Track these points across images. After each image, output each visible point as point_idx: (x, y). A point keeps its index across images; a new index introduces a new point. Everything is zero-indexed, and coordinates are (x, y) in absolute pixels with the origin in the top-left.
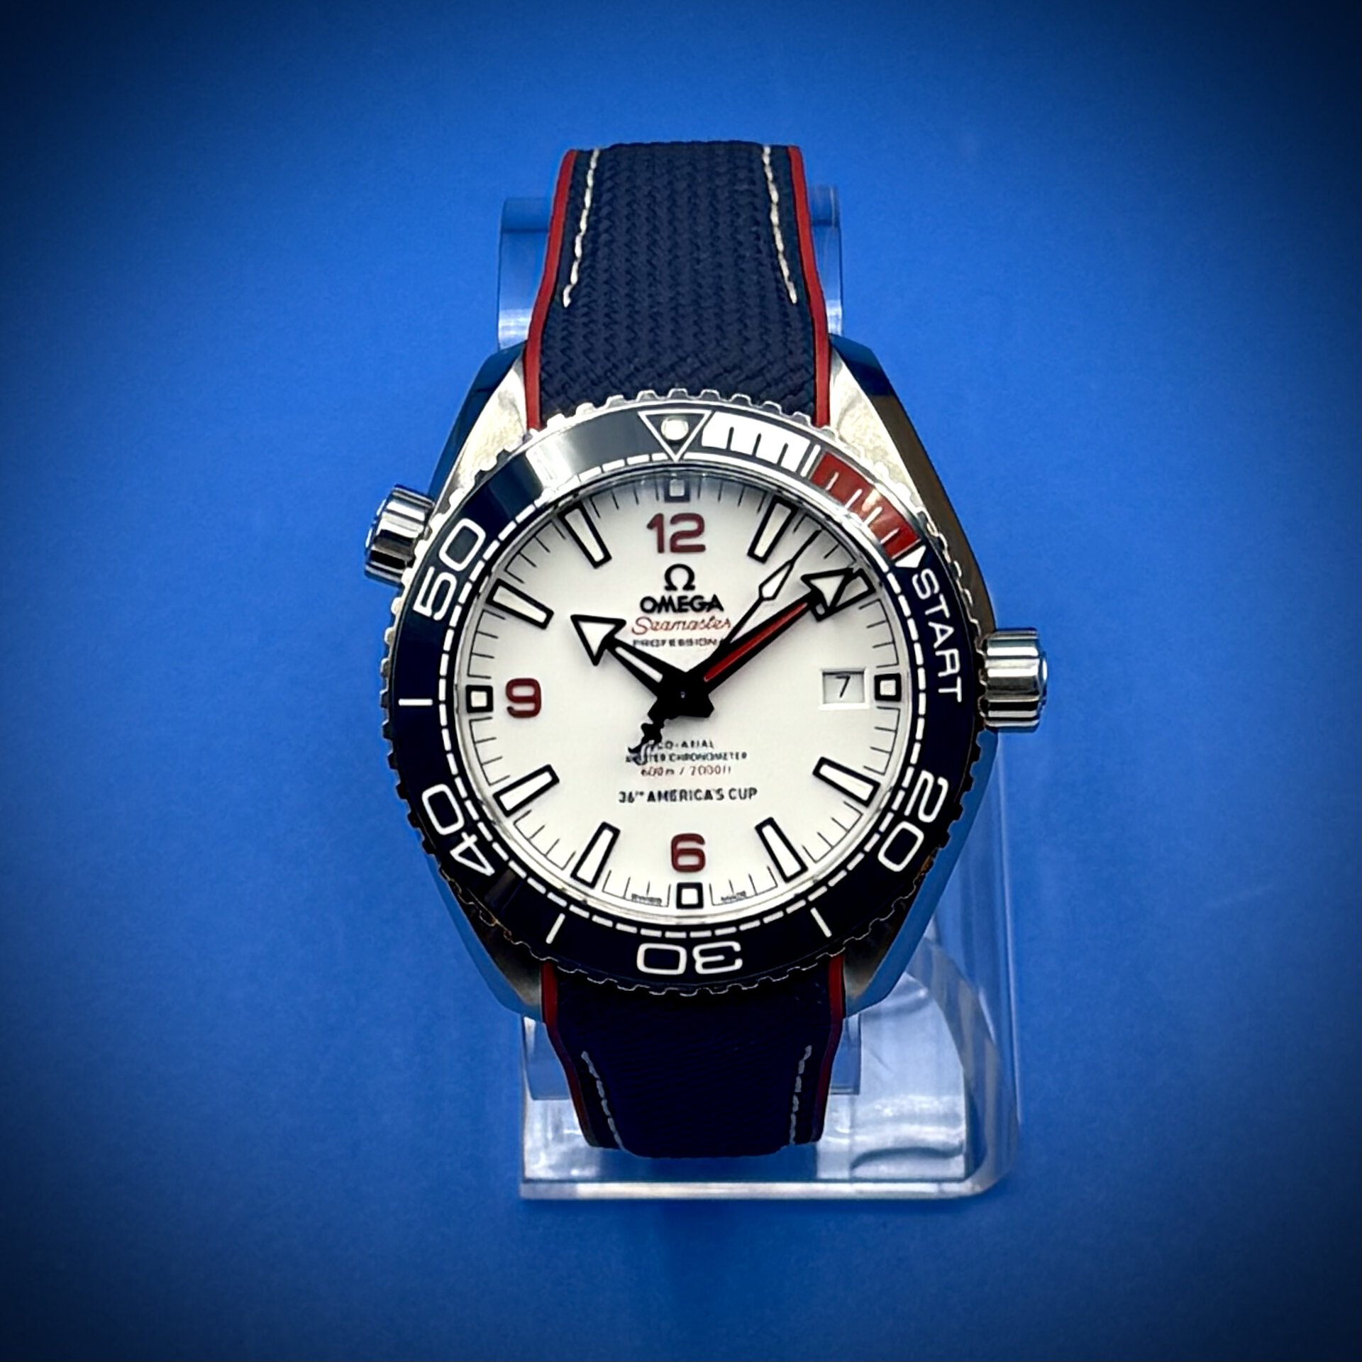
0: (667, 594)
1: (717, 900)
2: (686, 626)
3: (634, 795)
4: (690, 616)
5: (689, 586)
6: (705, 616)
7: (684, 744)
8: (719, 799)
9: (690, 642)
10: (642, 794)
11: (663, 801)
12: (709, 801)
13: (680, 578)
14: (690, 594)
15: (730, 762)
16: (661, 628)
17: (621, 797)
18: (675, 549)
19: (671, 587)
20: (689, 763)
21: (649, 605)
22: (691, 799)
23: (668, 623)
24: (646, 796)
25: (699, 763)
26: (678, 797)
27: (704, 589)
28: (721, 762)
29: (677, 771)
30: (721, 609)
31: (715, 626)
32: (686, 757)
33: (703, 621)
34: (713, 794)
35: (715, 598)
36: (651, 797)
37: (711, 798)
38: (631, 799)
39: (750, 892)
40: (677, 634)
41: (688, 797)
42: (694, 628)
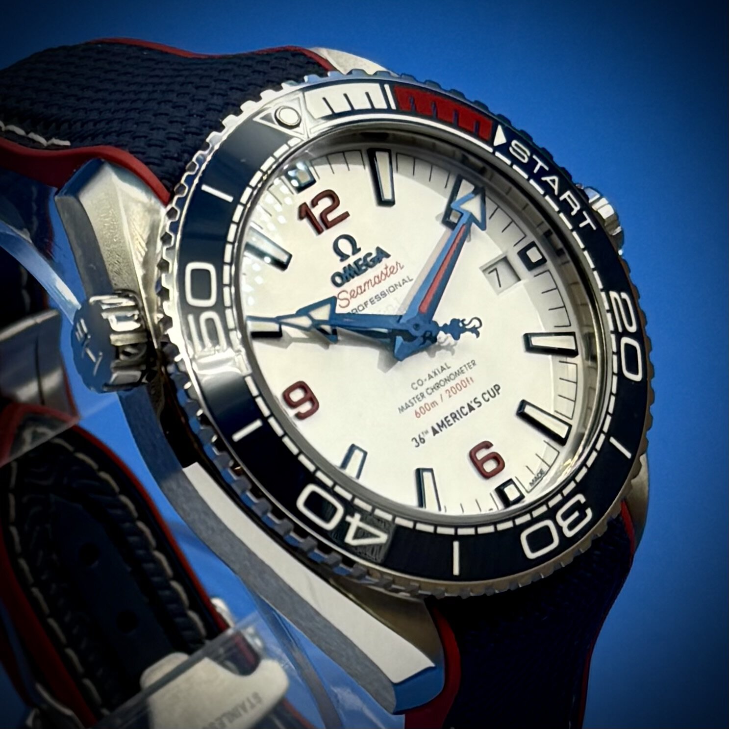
0: (345, 264)
1: (528, 487)
2: (373, 283)
3: (422, 436)
4: (370, 273)
5: (356, 250)
6: (379, 268)
7: (430, 377)
8: (479, 406)
9: (384, 294)
10: (427, 432)
11: (444, 429)
12: (473, 412)
13: (345, 247)
14: (361, 255)
15: (468, 374)
16: (358, 294)
17: (414, 443)
18: (328, 225)
19: (343, 257)
20: (442, 390)
21: (338, 280)
22: (461, 417)
23: (360, 287)
24: (431, 432)
25: (448, 386)
26: (452, 421)
27: (367, 247)
28: (462, 377)
29: (438, 400)
30: (388, 256)
31: (392, 273)
32: (437, 386)
33: (382, 273)
34: (474, 405)
35: (378, 249)
36: (435, 432)
37: (474, 409)
38: (423, 441)
39: (545, 468)
40: (371, 292)
41: (458, 416)
42: (380, 282)
